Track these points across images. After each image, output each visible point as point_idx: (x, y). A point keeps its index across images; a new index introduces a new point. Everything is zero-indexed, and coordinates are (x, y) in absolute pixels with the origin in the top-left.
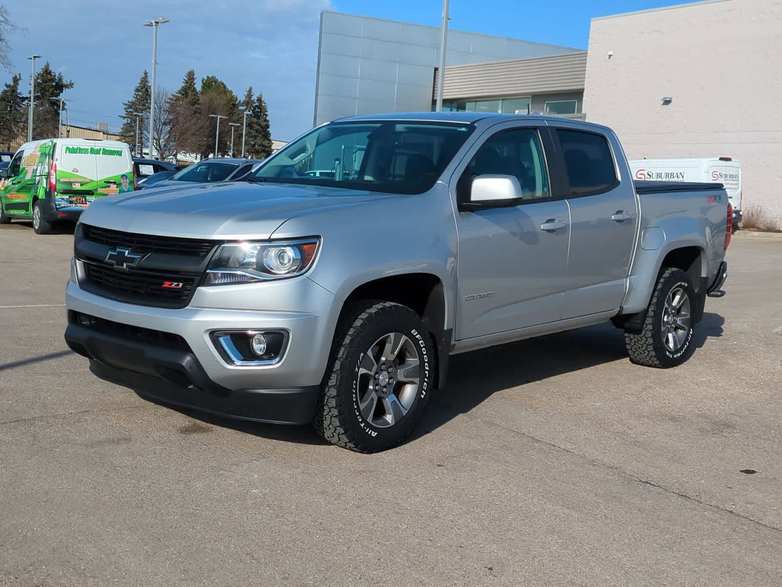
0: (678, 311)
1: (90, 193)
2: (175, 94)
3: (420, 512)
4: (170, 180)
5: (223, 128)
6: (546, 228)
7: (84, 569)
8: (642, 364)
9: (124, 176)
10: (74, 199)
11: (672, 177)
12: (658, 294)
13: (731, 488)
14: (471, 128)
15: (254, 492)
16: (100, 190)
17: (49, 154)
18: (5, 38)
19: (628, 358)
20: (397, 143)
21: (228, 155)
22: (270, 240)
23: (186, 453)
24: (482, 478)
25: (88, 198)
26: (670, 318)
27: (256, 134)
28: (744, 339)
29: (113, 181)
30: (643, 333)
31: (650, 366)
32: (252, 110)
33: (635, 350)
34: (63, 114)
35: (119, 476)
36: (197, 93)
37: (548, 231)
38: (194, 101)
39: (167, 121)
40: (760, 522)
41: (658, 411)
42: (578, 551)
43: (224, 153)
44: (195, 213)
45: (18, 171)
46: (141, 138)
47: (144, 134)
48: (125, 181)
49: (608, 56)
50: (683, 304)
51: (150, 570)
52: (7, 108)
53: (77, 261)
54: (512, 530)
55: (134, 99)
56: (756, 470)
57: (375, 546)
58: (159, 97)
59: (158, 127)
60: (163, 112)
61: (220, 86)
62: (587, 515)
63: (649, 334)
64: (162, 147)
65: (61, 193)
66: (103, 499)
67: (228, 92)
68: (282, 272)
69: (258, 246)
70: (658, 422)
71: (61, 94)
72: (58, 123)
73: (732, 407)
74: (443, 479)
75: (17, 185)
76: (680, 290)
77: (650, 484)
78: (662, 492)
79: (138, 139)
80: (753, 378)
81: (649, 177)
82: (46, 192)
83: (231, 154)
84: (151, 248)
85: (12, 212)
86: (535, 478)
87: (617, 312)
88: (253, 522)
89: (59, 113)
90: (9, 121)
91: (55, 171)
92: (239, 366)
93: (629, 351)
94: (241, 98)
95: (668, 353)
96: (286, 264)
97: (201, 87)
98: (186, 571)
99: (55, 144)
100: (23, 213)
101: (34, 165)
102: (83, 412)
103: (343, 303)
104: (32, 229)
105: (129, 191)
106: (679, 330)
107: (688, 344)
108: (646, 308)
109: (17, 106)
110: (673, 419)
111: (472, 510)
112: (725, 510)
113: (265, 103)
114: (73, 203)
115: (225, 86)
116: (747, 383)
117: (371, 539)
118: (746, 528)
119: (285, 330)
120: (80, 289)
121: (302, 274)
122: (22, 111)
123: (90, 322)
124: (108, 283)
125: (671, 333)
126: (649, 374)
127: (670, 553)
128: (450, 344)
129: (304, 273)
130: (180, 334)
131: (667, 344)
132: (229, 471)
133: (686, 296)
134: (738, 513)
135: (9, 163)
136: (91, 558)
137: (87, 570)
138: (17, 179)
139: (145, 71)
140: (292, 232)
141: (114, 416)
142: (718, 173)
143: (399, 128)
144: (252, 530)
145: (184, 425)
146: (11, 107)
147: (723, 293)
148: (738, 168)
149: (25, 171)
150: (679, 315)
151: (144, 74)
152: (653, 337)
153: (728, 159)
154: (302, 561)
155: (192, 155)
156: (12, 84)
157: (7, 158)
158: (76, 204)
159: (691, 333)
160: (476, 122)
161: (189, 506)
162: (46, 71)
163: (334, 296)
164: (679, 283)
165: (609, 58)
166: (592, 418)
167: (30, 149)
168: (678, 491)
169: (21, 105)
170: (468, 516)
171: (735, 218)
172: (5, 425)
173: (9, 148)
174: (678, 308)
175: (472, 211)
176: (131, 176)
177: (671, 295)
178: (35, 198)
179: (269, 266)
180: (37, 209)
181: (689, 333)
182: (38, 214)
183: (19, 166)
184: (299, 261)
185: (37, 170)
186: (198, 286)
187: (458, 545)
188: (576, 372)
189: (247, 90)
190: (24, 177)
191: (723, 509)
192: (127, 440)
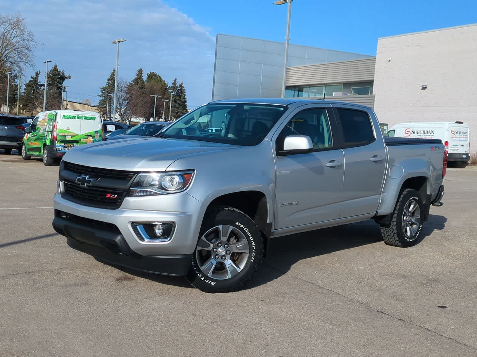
0: (413, 214)
1: (77, 142)
2: (130, 82)
3: (247, 326)
4: (124, 134)
5: (159, 103)
6: (329, 166)
7: (55, 353)
8: (391, 245)
9: (96, 132)
10: (67, 145)
11: (427, 133)
12: (400, 204)
13: (430, 316)
14: (286, 108)
15: (154, 314)
16: (82, 140)
17: (53, 119)
18: (31, 50)
19: (384, 241)
20: (244, 116)
21: (162, 118)
22: (166, 172)
23: (118, 292)
24: (285, 308)
25: (76, 145)
26: (408, 218)
27: (179, 106)
28: (456, 231)
29: (90, 135)
30: (391, 227)
31: (396, 246)
32: (176, 92)
33: (387, 237)
34: (64, 95)
35: (80, 304)
36: (144, 82)
37: (331, 167)
38: (142, 87)
39: (125, 98)
40: (443, 335)
41: (396, 272)
42: (334, 349)
43: (160, 117)
44: (126, 156)
45: (35, 129)
46: (110, 108)
47: (112, 106)
48: (97, 135)
49: (388, 61)
50: (415, 210)
51: (91, 354)
52: (31, 91)
53: (61, 182)
54: (298, 337)
55: (106, 85)
56: (447, 306)
57: (219, 344)
58: (121, 84)
59: (120, 102)
60: (123, 93)
61: (158, 77)
62: (343, 329)
63: (394, 227)
64: (123, 113)
65: (60, 142)
66: (69, 316)
67: (162, 82)
68: (173, 189)
69: (159, 174)
70: (395, 278)
71: (63, 82)
72: (61, 99)
73: (440, 270)
74: (263, 308)
75: (34, 137)
76: (413, 202)
77: (383, 313)
78: (389, 318)
79: (108, 109)
80: (457, 254)
81: (413, 133)
82: (51, 141)
83: (163, 118)
84: (100, 175)
85: (31, 153)
86: (316, 309)
87: (374, 214)
88: (152, 330)
89: (62, 94)
90: (32, 98)
91: (57, 129)
92: (147, 242)
93: (383, 237)
94: (170, 85)
95: (406, 239)
96: (175, 185)
97: (146, 78)
98: (111, 355)
99: (57, 113)
100: (38, 154)
101: (44, 125)
102: (63, 268)
103: (207, 207)
104: (42, 163)
105: (99, 141)
106: (414, 225)
107: (419, 233)
108: (392, 212)
109: (37, 90)
110: (404, 277)
111: (277, 325)
112: (424, 328)
113: (184, 88)
114: (66, 148)
115: (161, 77)
116: (452, 257)
117: (217, 340)
118: (433, 338)
119: (174, 223)
120: (61, 197)
121: (183, 191)
122: (40, 93)
123: (66, 216)
124: (77, 195)
125: (408, 226)
126: (395, 251)
127: (387, 351)
128: (271, 231)
129: (185, 190)
130: (115, 224)
131: (405, 234)
132: (142, 302)
133: (417, 205)
134: (431, 330)
135: (31, 123)
136: (59, 347)
137: (57, 353)
138: (34, 134)
139: (114, 69)
140: (178, 167)
141: (80, 271)
142: (455, 131)
143: (246, 107)
144: (151, 334)
145: (119, 276)
146: (34, 90)
147: (442, 204)
148: (468, 128)
149: (39, 129)
150: (414, 216)
151: (113, 70)
152: (397, 229)
153: (461, 123)
154: (176, 351)
155: (140, 119)
156: (35, 76)
157: (30, 120)
158: (68, 148)
159: (421, 227)
160: (289, 105)
161: (116, 321)
162: (55, 69)
163: (201, 203)
164: (413, 198)
165: (389, 62)
166: (356, 275)
167: (42, 116)
168: (398, 317)
169: (40, 89)
170: (274, 329)
171: (465, 158)
172: (18, 275)
173: (32, 114)
174: (412, 212)
175: (285, 156)
176: (100, 132)
177: (408, 204)
178: (45, 145)
179: (165, 186)
180: (45, 151)
181: (419, 227)
182: (46, 154)
183: (36, 126)
184: (182, 183)
185: (46, 128)
186: (125, 197)
187: (266, 344)
188: (351, 249)
189: (174, 80)
190: (39, 132)
191: (423, 328)
192: (86, 284)
